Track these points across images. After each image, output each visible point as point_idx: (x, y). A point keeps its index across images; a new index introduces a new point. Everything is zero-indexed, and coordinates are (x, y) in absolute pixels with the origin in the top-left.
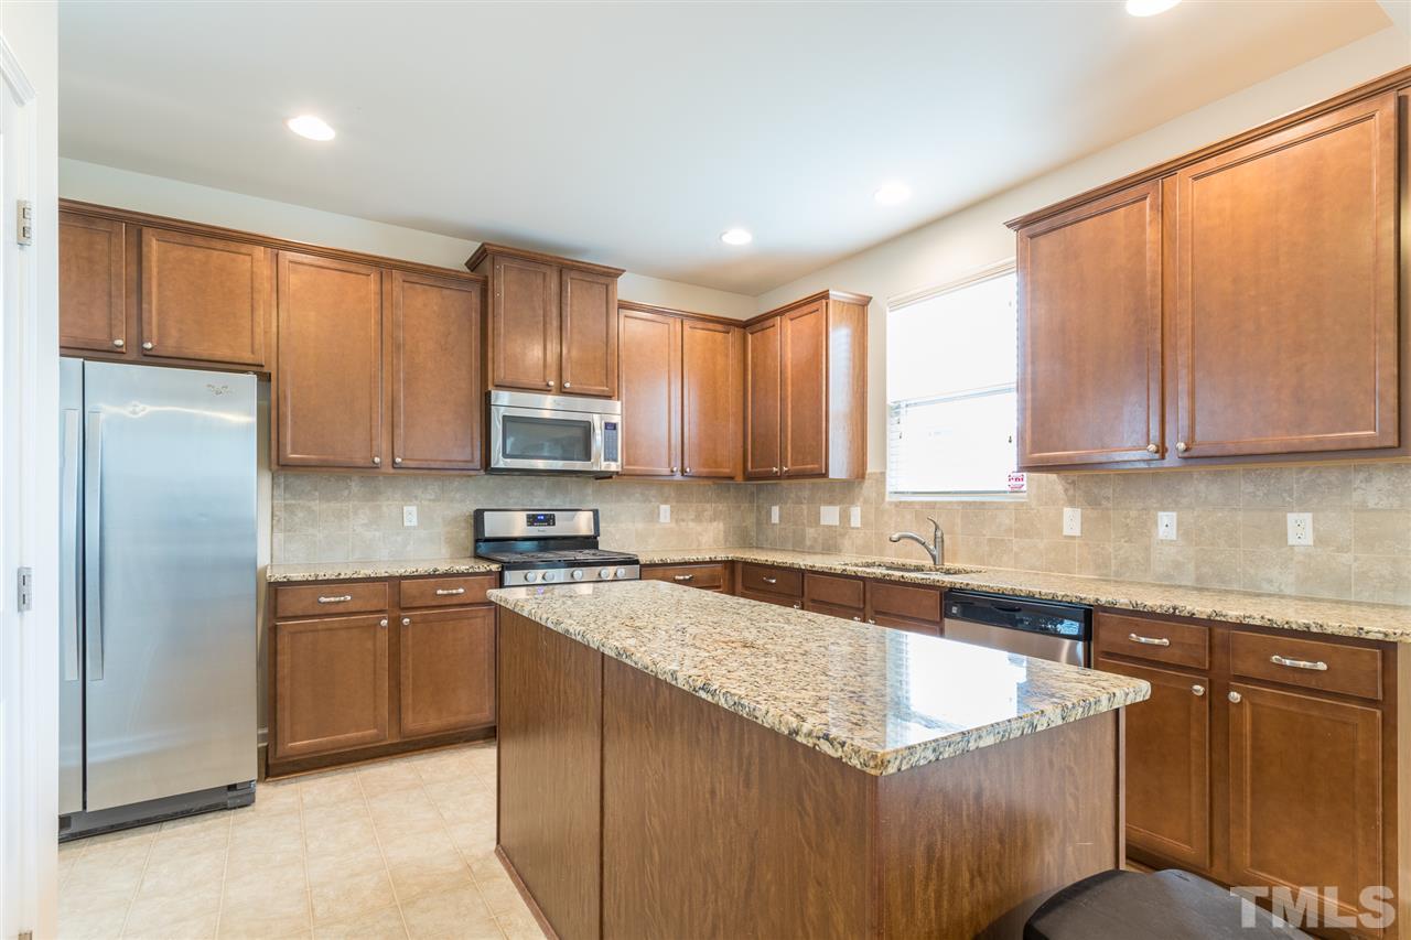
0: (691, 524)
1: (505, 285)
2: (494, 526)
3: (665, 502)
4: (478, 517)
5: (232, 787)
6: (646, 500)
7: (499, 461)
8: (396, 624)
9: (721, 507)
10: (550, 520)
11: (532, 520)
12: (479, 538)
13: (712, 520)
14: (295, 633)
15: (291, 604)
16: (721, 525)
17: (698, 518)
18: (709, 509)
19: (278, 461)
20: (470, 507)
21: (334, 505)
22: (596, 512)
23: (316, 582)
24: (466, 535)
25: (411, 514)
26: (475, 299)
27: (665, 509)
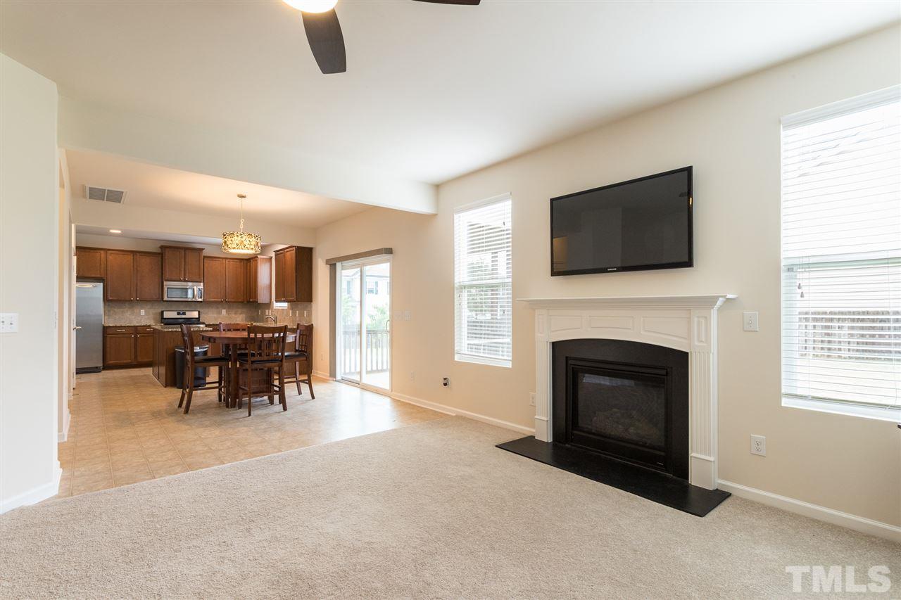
0: (233, 315)
1: (168, 254)
2: (167, 315)
3: (224, 309)
4: (162, 312)
5: (97, 368)
6: (218, 308)
7: (166, 298)
8: (136, 336)
9: (245, 310)
10: (184, 314)
11: (178, 314)
12: (162, 318)
13: (241, 314)
14: (111, 337)
15: (109, 331)
16: (244, 315)
17: (235, 314)
18: (240, 311)
19: (106, 299)
20: (160, 310)
21: (122, 310)
22: (199, 312)
23: (116, 327)
24: (159, 318)
25: (143, 312)
26: (160, 259)
27: (224, 312)
